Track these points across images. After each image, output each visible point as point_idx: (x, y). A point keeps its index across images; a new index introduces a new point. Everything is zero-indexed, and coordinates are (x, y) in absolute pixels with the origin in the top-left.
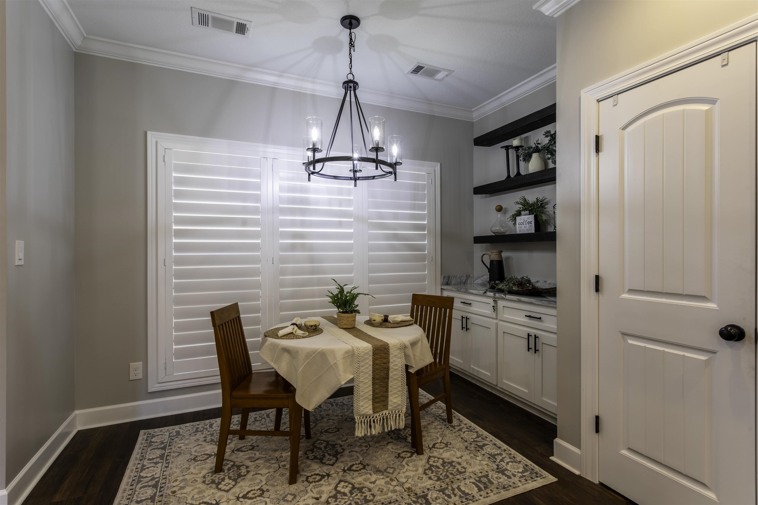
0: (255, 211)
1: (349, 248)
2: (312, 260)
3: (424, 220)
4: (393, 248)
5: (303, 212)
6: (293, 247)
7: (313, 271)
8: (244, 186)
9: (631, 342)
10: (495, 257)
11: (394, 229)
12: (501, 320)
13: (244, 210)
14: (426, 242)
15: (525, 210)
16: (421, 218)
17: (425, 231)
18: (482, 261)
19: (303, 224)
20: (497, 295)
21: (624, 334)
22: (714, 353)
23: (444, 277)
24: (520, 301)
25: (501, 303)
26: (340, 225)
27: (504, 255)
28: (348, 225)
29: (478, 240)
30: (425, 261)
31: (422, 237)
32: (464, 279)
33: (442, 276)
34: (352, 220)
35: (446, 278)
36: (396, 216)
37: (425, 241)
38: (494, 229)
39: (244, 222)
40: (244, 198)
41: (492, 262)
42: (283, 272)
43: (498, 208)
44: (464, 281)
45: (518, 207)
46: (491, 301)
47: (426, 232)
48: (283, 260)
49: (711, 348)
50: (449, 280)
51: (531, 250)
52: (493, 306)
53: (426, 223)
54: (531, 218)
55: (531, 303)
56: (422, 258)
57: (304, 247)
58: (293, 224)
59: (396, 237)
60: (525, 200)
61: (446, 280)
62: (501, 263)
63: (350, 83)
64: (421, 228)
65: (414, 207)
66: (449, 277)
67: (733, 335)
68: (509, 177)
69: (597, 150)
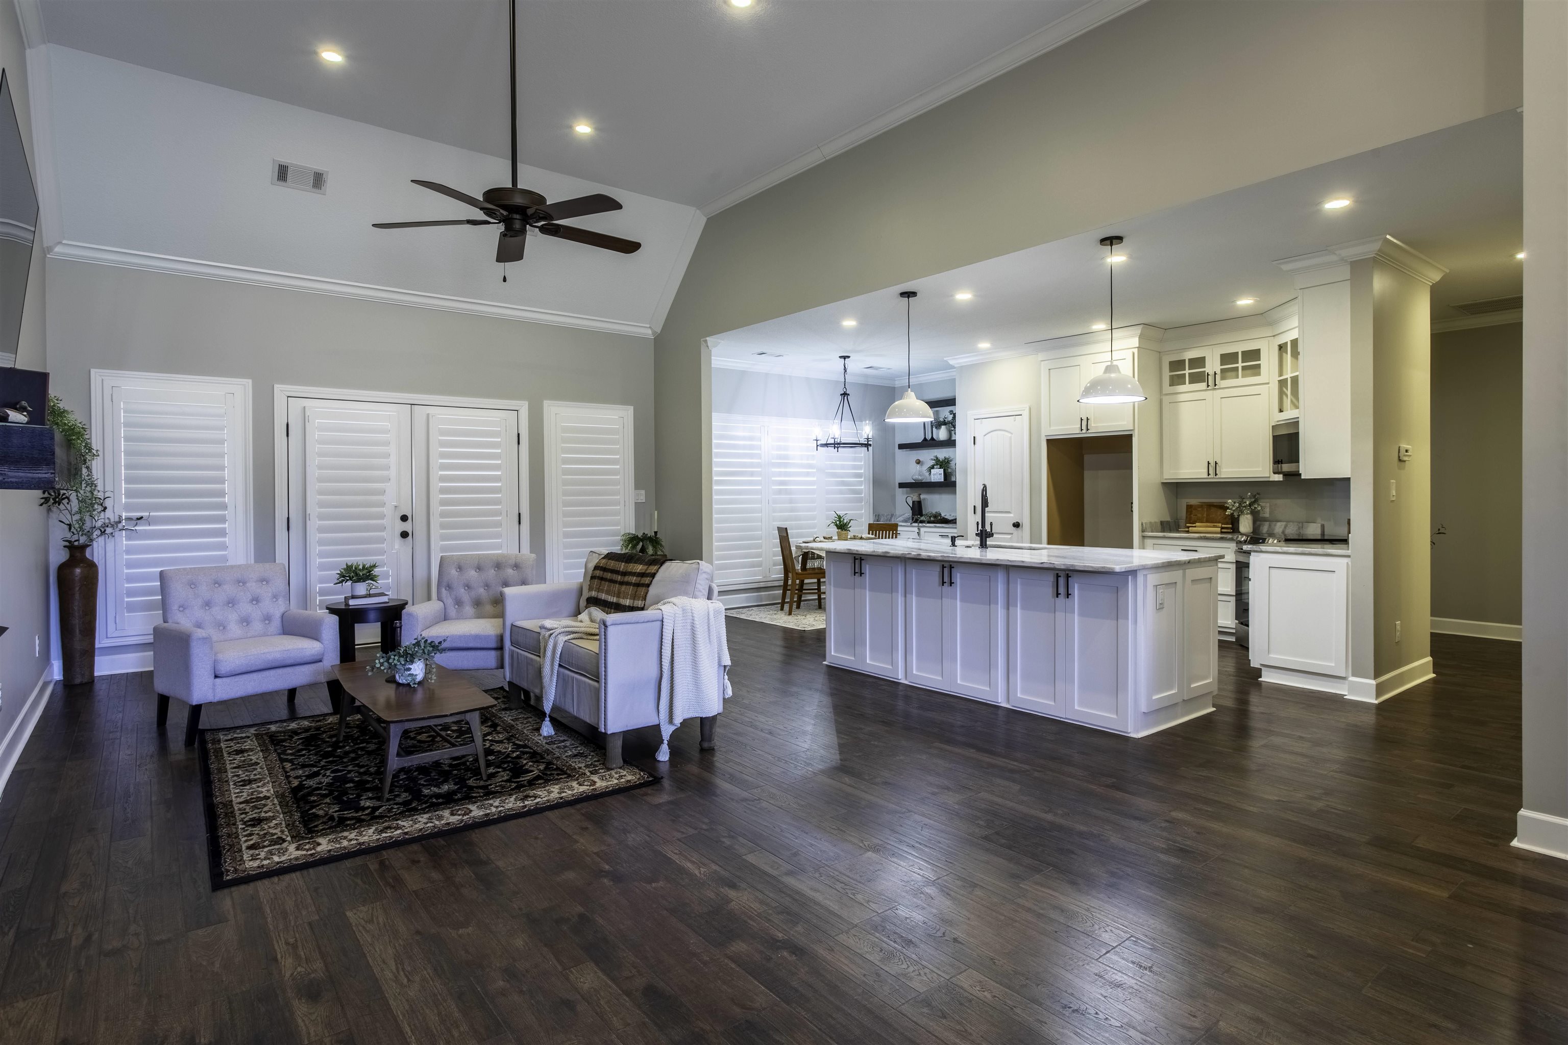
0: (758, 465)
2: (791, 501)
3: (861, 470)
4: (841, 492)
5: (785, 465)
6: (780, 492)
7: (792, 510)
8: (752, 447)
10: (916, 498)
11: (842, 478)
13: (752, 465)
14: (863, 487)
15: (937, 464)
16: (859, 467)
17: (862, 478)
18: (907, 501)
19: (786, 474)
20: (920, 524)
22: (1012, 534)
23: (876, 515)
24: (936, 527)
25: (922, 530)
26: (808, 474)
27: (922, 497)
28: (813, 474)
29: (902, 485)
30: (862, 503)
31: (860, 483)
32: (889, 517)
33: (873, 514)
36: (843, 467)
37: (862, 486)
38: (914, 477)
39: (752, 474)
40: (751, 456)
41: (914, 502)
42: (769, 510)
43: (917, 461)
45: (933, 462)
46: (916, 530)
47: (863, 479)
48: (774, 501)
49: (1011, 532)
51: (940, 493)
52: (917, 533)
53: (863, 471)
54: (942, 470)
55: (943, 527)
56: (860, 500)
57: (786, 492)
58: (780, 474)
59: (844, 483)
60: (937, 458)
62: (919, 503)
63: (845, 394)
64: (859, 475)
65: (855, 459)
66: (879, 515)
67: (1017, 525)
68: (925, 439)
69: (974, 444)
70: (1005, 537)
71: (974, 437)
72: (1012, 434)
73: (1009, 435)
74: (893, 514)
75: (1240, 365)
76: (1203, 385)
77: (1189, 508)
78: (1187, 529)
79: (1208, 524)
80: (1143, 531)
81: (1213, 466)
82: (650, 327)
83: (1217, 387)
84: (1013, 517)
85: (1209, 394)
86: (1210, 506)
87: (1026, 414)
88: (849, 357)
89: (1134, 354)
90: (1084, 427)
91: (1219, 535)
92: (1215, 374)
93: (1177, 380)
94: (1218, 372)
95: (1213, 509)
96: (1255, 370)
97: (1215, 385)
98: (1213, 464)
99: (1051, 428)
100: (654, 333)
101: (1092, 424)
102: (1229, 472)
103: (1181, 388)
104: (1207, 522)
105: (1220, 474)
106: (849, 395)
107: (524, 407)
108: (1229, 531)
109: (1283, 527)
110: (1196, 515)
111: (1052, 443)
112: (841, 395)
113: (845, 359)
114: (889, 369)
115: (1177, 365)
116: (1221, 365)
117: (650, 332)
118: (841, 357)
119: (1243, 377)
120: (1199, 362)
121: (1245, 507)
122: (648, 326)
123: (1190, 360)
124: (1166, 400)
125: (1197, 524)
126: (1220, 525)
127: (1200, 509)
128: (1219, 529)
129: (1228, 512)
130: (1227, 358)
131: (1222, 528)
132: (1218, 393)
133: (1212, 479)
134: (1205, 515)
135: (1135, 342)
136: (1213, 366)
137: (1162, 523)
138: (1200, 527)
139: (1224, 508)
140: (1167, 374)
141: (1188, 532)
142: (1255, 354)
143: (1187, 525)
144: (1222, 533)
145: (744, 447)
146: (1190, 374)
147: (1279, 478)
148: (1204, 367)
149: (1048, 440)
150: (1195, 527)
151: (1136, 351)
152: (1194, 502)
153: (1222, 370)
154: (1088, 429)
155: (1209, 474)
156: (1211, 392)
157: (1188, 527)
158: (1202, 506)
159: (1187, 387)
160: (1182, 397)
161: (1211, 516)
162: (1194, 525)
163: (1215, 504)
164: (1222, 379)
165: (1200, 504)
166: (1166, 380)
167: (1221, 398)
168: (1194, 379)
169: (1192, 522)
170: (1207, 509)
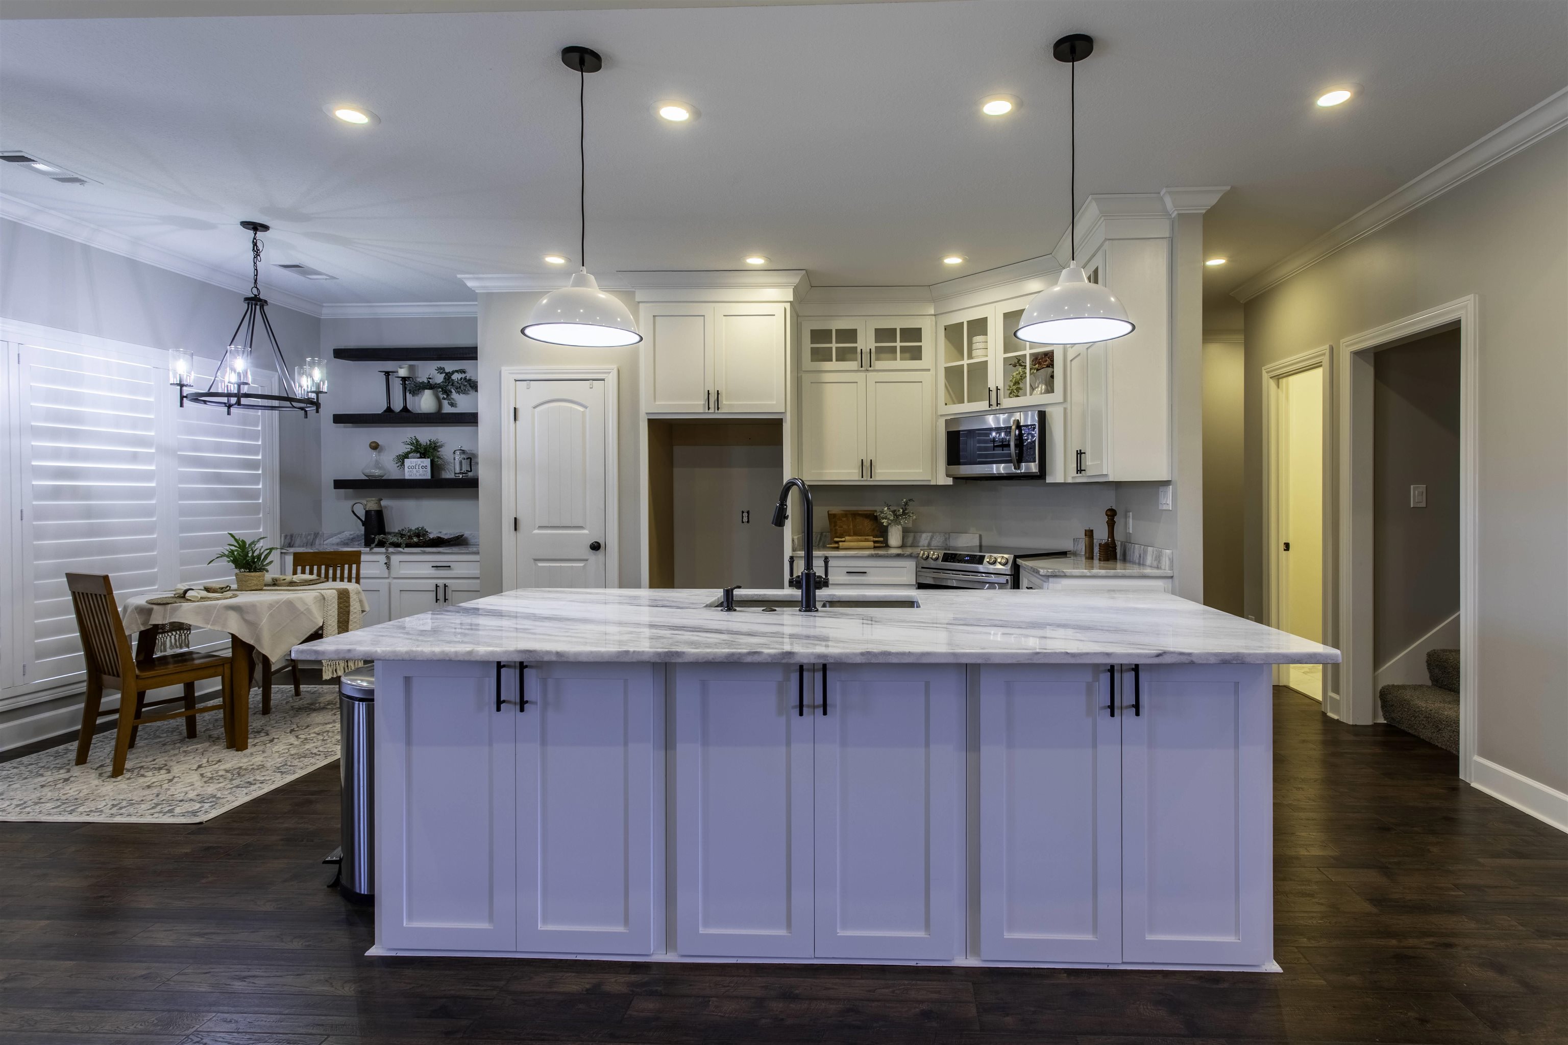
1: (148, 494)
2: (89, 513)
3: (257, 454)
4: (214, 495)
5: (73, 435)
6: (57, 493)
7: (92, 531)
9: (540, 564)
10: (372, 505)
11: (215, 467)
12: (395, 578)
14: (260, 486)
15: (416, 451)
16: (253, 450)
17: (258, 469)
18: (353, 512)
19: (73, 455)
20: (391, 550)
21: (535, 560)
22: (587, 560)
23: (286, 537)
24: (424, 553)
25: (395, 559)
26: (135, 457)
27: (383, 503)
28: (148, 459)
29: (340, 484)
30: (259, 514)
31: (255, 479)
32: (311, 538)
33: (283, 535)
34: (153, 451)
35: (288, 537)
36: (218, 448)
37: (258, 484)
38: (367, 471)
41: (368, 513)
42: (40, 534)
43: (373, 445)
44: (311, 540)
45: (408, 448)
46: (382, 559)
47: (260, 472)
48: (40, 514)
50: (292, 540)
51: (418, 497)
52: (386, 563)
53: (260, 457)
54: (425, 462)
55: (439, 553)
56: (256, 509)
57: (75, 493)
58: (57, 454)
59: (219, 478)
60: (417, 441)
61: (288, 541)
62: (379, 514)
63: (256, 300)
64: (253, 465)
65: (243, 435)
66: (292, 536)
67: (596, 547)
68: (389, 410)
69: (515, 419)
70: (574, 565)
71: (516, 408)
72: (586, 407)
73: (581, 409)
74: (318, 533)
75: (898, 344)
76: (853, 365)
77: (832, 517)
78: (836, 545)
79: (859, 538)
80: (794, 550)
81: (867, 467)
83: (872, 369)
84: (588, 535)
85: (861, 376)
86: (854, 514)
87: (612, 379)
88: (266, 227)
89: (785, 309)
90: (714, 404)
91: (873, 552)
92: (870, 352)
93: (820, 355)
94: (873, 350)
95: (860, 519)
96: (916, 354)
97: (871, 366)
98: (868, 464)
99: (657, 403)
101: (724, 402)
102: (886, 474)
103: (827, 365)
104: (856, 535)
105: (875, 476)
106: (264, 302)
108: (878, 545)
109: (929, 538)
110: (842, 527)
111: (656, 425)
112: (246, 302)
113: (255, 229)
115: (820, 335)
116: (877, 341)
118: (242, 223)
119: (901, 359)
120: (850, 335)
123: (838, 331)
124: (806, 378)
125: (847, 538)
126: (869, 538)
127: (844, 519)
128: (870, 544)
129: (878, 522)
130: (883, 334)
131: (875, 542)
132: (875, 377)
133: (864, 481)
134: (851, 527)
135: (790, 293)
136: (866, 342)
138: (850, 542)
139: (875, 517)
140: (808, 345)
141: (837, 548)
142: (914, 334)
143: (836, 539)
144: (875, 547)
146: (837, 348)
147: (950, 481)
148: (857, 343)
149: (651, 422)
150: (844, 541)
151: (788, 306)
152: (836, 510)
153: (876, 347)
154: (720, 407)
155: (861, 476)
156: (863, 374)
157: (837, 542)
158: (846, 514)
159: (833, 365)
160: (828, 377)
161: (858, 528)
162: (843, 539)
163: (860, 513)
164: (877, 359)
165: (843, 512)
166: (807, 354)
167: (876, 382)
168: (843, 355)
169: (838, 535)
170: (851, 519)
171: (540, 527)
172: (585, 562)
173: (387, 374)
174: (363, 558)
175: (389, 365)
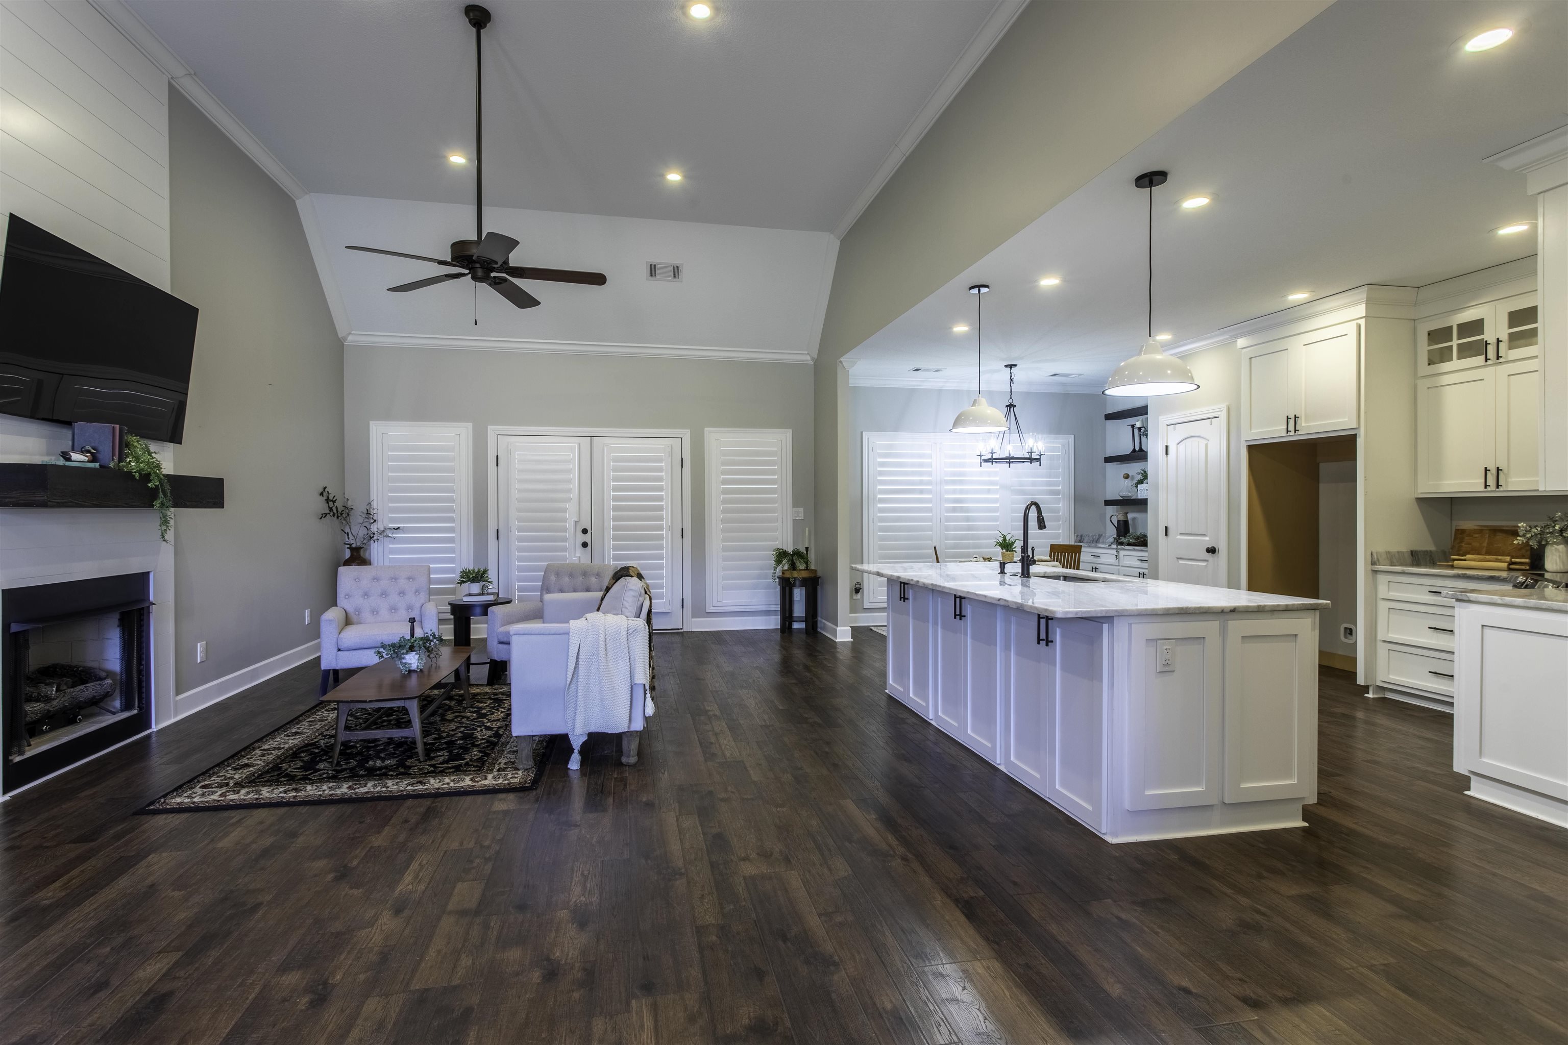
0: (929, 483)
1: (995, 510)
2: (968, 519)
5: (961, 482)
6: (954, 510)
7: (969, 528)
8: (921, 465)
9: (1181, 562)
10: (1121, 518)
11: (1032, 495)
12: (1122, 566)
13: (921, 483)
14: (1061, 505)
16: (1057, 484)
17: (1060, 495)
18: (1111, 521)
19: (961, 492)
20: (1119, 547)
21: (1178, 558)
23: (1077, 536)
24: (1134, 550)
25: (1122, 553)
26: (989, 491)
27: (1130, 516)
28: (996, 491)
29: (1108, 503)
30: (1059, 521)
31: (1057, 501)
32: (1096, 538)
33: (1075, 535)
34: (998, 487)
35: (1079, 530)
36: (1035, 484)
37: (1059, 504)
39: (921, 492)
40: (921, 474)
41: (1119, 521)
42: (947, 528)
43: (1125, 476)
44: (1097, 539)
45: (1139, 477)
46: (1114, 552)
47: (1060, 497)
48: (948, 519)
49: (1207, 559)
50: (1082, 538)
52: (1116, 556)
53: (1060, 488)
55: (1142, 550)
56: (1057, 519)
57: (962, 510)
58: (954, 492)
60: (1145, 471)
61: (1079, 538)
62: (1126, 523)
63: (1011, 406)
64: (1056, 493)
66: (1082, 536)
67: (1212, 551)
68: (1134, 450)
69: (1166, 454)
70: (1200, 564)
71: (1167, 446)
72: (1208, 441)
73: (1205, 442)
74: (1102, 535)
76: (1478, 359)
77: (1460, 533)
78: (1450, 564)
79: (1487, 557)
80: (1373, 563)
81: (1493, 475)
82: (808, 354)
83: (1501, 360)
84: (1208, 541)
85: (1489, 372)
86: (1495, 531)
87: (1223, 415)
88: (1015, 365)
89: (1359, 326)
90: (1291, 428)
91: (1503, 575)
92: (1498, 341)
93: (1440, 356)
94: (1504, 337)
95: (1500, 536)
97: (1498, 357)
98: (1492, 471)
99: (1252, 431)
100: (813, 359)
101: (1302, 424)
102: (1521, 482)
103: (1446, 366)
104: (1488, 553)
105: (1507, 485)
106: (1015, 406)
107: (686, 434)
108: (1523, 567)
110: (1470, 544)
111: (1254, 450)
112: (1007, 406)
113: (1011, 368)
114: (1081, 375)
115: (1439, 335)
116: (1510, 327)
117: (808, 358)
118: (1006, 366)
120: (1476, 326)
121: (1551, 533)
122: (806, 353)
123: (1459, 326)
124: (1422, 384)
125: (1468, 556)
126: (1508, 558)
127: (1477, 535)
128: (1505, 565)
129: (1519, 541)
130: (1520, 317)
131: (1512, 563)
132: (1504, 370)
133: (1492, 491)
134: (1485, 544)
135: (1360, 310)
136: (1495, 330)
137: (1412, 552)
138: (1472, 561)
139: (1515, 533)
140: (1424, 348)
141: (1452, 567)
143: (1453, 557)
144: (1509, 569)
145: (913, 465)
146: (1459, 345)
148: (1483, 334)
149: (1250, 448)
150: (1465, 560)
151: (1362, 322)
152: (1469, 525)
153: (1510, 335)
154: (1295, 431)
155: (1486, 486)
156: (1493, 368)
157: (1453, 561)
158: (1480, 531)
159: (1455, 364)
160: (1446, 379)
161: (1496, 546)
162: (1463, 558)
163: (1504, 529)
164: (1510, 348)
165: (1476, 528)
166: (1423, 358)
167: (1509, 375)
168: (1466, 351)
169: (1461, 553)
170: (1487, 535)
171: (1181, 534)
172: (1207, 562)
173: (1133, 426)
174: (1083, 549)
175: (1131, 421)
